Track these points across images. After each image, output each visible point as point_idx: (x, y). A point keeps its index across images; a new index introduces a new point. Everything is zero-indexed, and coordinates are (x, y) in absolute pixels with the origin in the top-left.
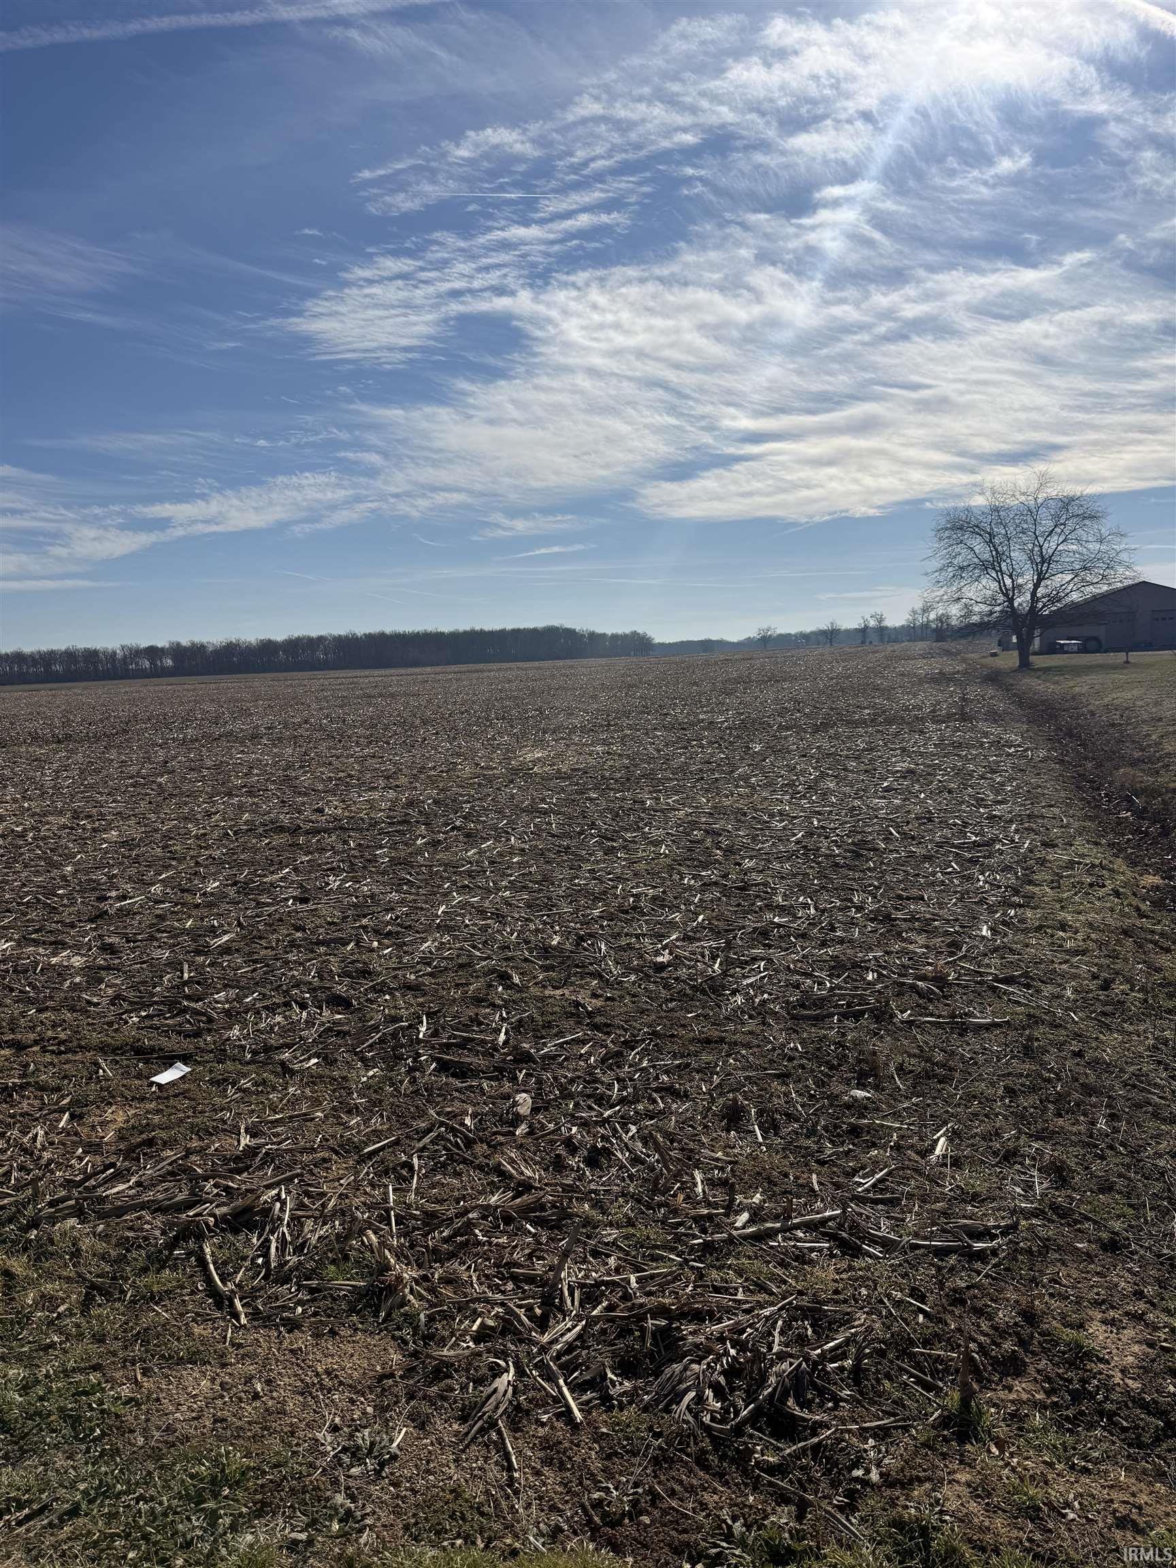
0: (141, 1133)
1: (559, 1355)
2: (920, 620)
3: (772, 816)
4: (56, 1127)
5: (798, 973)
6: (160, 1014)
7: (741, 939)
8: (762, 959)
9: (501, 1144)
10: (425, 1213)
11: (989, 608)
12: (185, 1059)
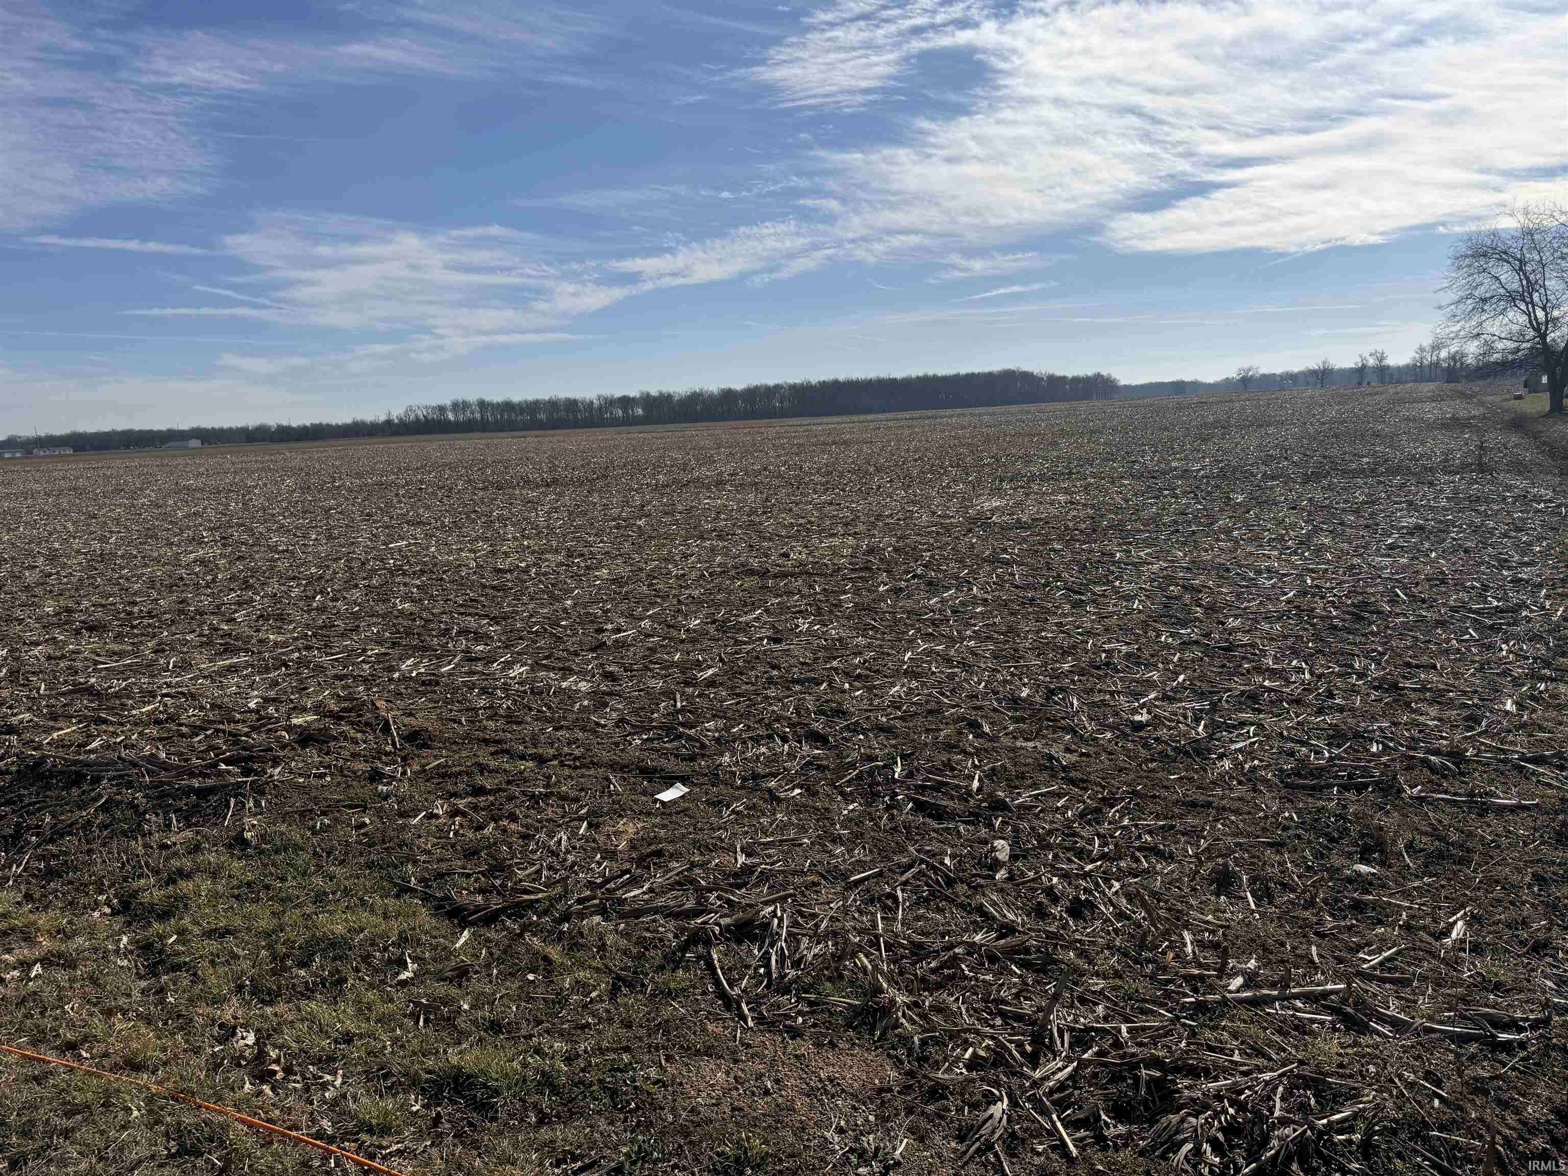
0: (650, 845)
1: (1052, 1092)
2: (1429, 359)
3: (1259, 572)
4: (577, 834)
5: (1292, 740)
6: (660, 738)
7: (1227, 701)
8: (1252, 724)
9: (982, 886)
10: (912, 943)
11: (1516, 344)
12: (684, 780)
